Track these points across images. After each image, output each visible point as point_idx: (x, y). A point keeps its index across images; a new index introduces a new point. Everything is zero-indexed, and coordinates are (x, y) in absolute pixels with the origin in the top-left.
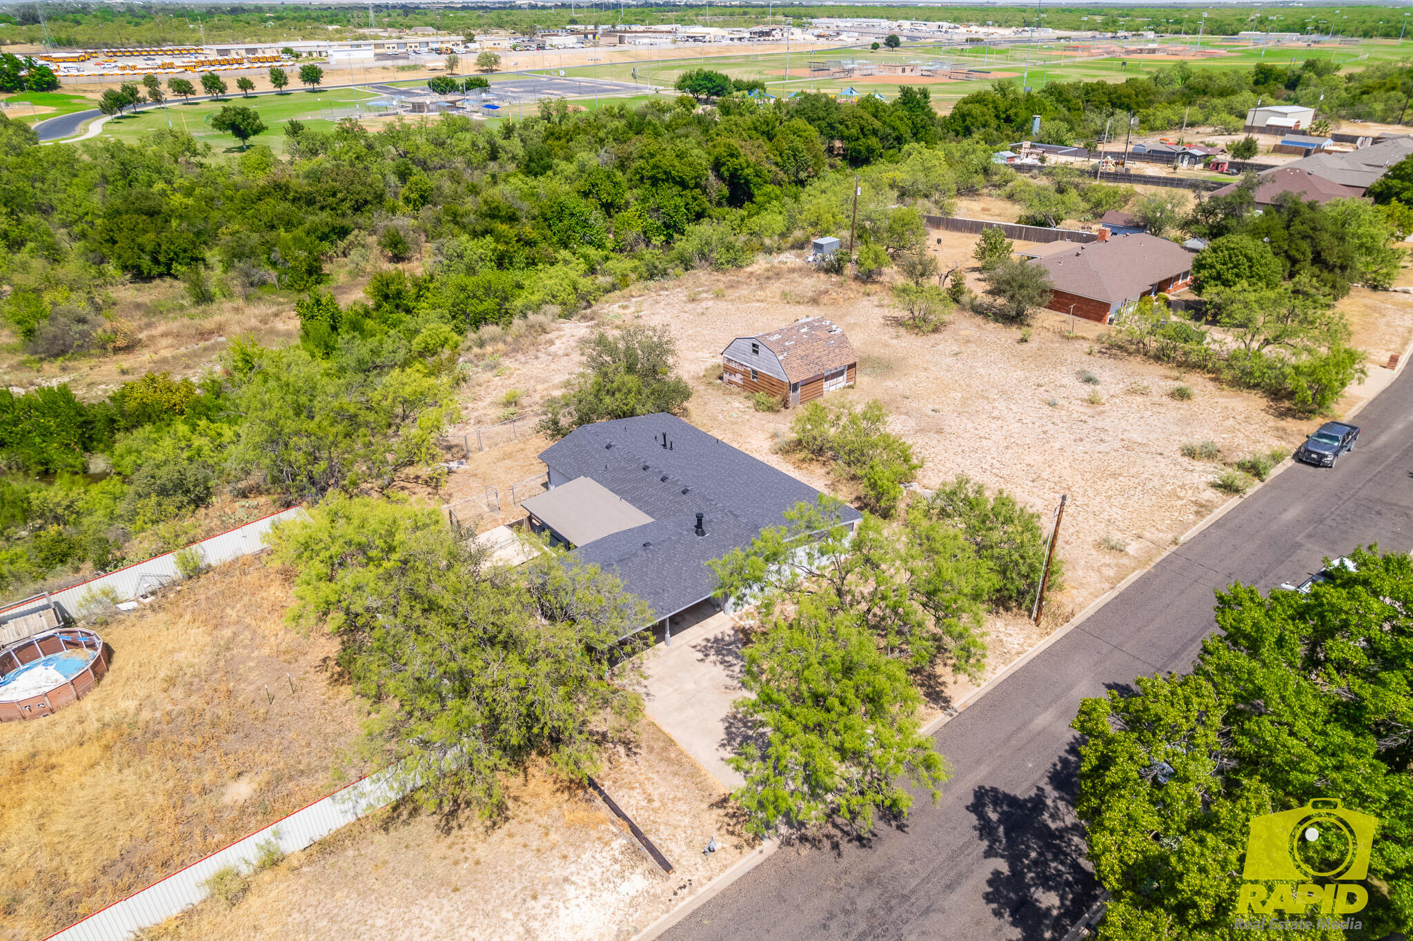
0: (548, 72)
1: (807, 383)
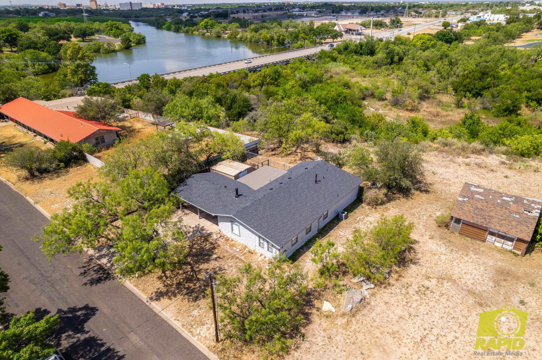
1: (469, 224)
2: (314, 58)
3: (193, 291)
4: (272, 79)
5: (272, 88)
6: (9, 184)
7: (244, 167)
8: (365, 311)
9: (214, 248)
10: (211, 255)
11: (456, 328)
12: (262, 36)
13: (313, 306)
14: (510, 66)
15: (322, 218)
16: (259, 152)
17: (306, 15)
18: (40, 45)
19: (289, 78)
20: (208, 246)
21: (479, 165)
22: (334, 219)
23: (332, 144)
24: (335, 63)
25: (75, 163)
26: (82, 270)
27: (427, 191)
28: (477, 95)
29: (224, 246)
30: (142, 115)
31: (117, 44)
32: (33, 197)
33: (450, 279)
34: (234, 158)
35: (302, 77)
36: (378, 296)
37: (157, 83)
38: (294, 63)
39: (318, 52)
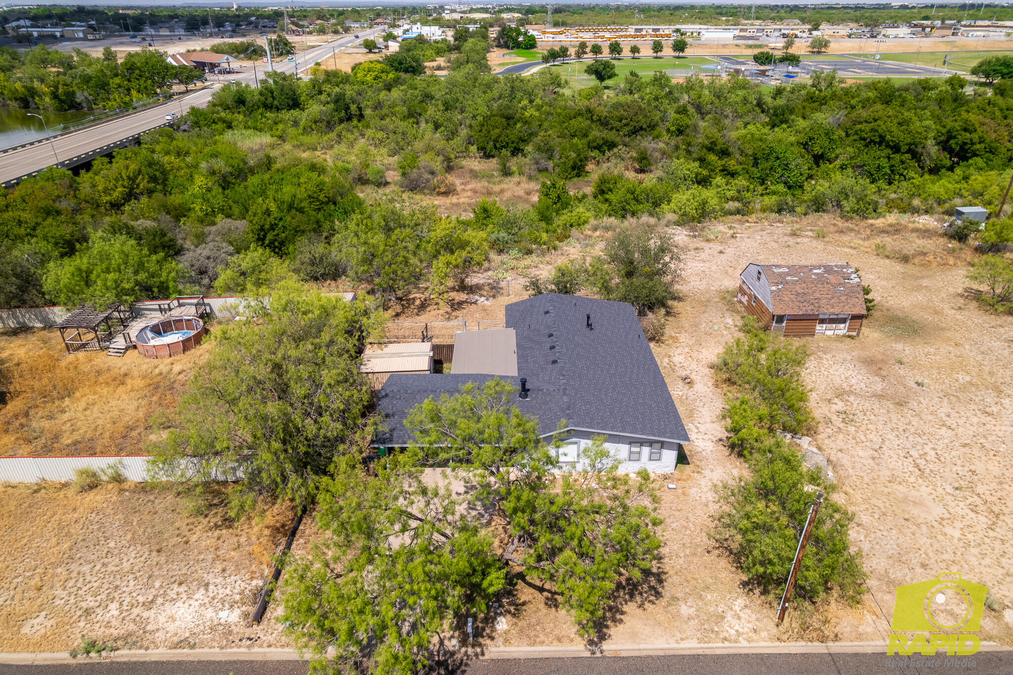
0: (866, 56)
1: (794, 319)
2: (184, 127)
3: (633, 585)
17: (62, 36)
28: (516, 151)
35: (214, 167)
39: (184, 113)
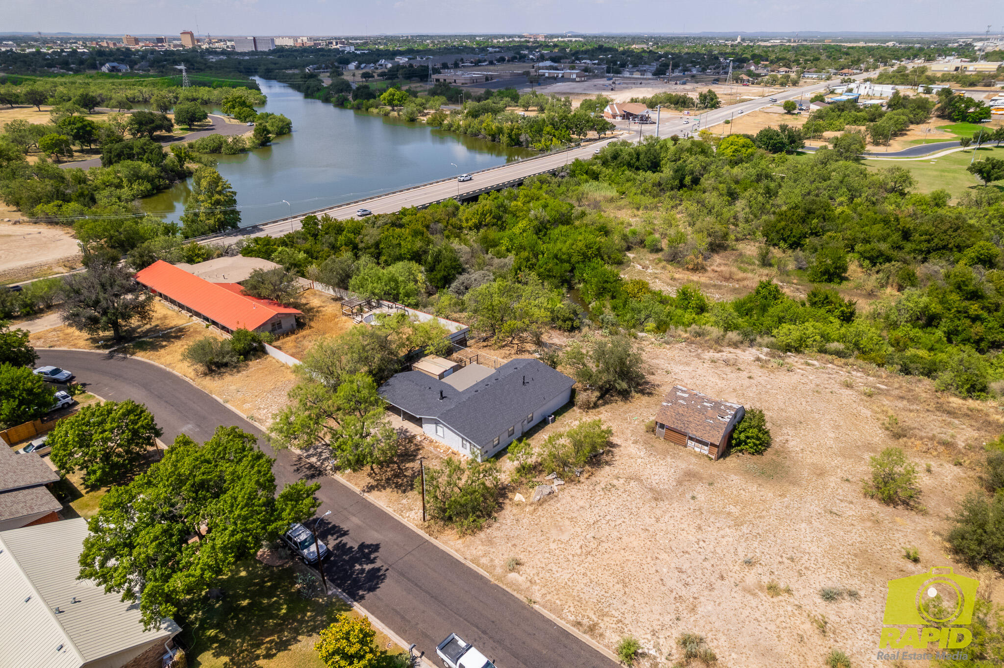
1: (671, 429)
2: (563, 174)
3: (401, 485)
4: (494, 218)
5: (493, 233)
6: (187, 379)
7: (448, 364)
8: (552, 502)
9: (419, 449)
10: (415, 456)
11: (626, 516)
12: (484, 125)
13: (507, 497)
14: (851, 199)
15: (526, 422)
16: (468, 343)
17: (562, 77)
18: (138, 150)
19: (521, 214)
20: (413, 448)
21: (727, 363)
22: (540, 423)
23: (558, 332)
24: (595, 183)
25: (254, 355)
26: (295, 468)
27: (650, 394)
28: (796, 245)
29: (428, 448)
30: (318, 287)
31: (248, 135)
32: (220, 395)
33: (638, 479)
34: (439, 353)
35: (539, 215)
36: (566, 491)
37: (328, 228)
38: (530, 186)
39: (569, 163)
